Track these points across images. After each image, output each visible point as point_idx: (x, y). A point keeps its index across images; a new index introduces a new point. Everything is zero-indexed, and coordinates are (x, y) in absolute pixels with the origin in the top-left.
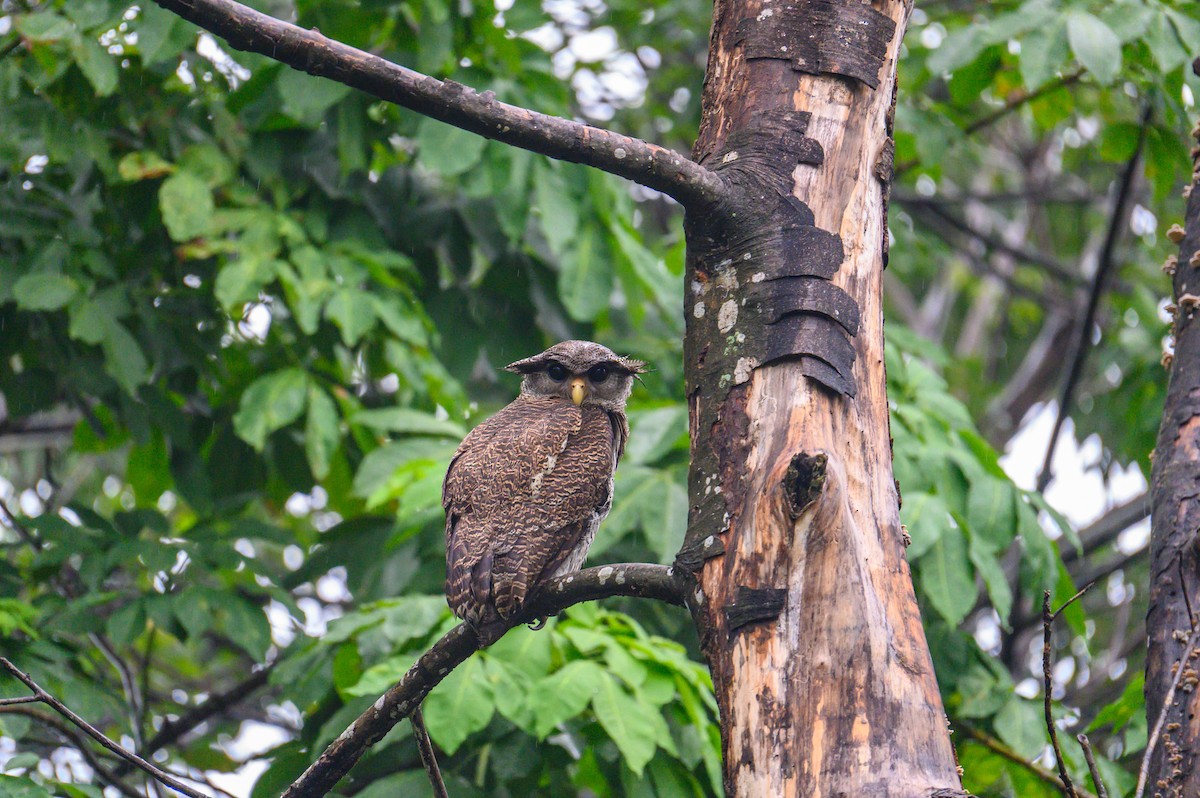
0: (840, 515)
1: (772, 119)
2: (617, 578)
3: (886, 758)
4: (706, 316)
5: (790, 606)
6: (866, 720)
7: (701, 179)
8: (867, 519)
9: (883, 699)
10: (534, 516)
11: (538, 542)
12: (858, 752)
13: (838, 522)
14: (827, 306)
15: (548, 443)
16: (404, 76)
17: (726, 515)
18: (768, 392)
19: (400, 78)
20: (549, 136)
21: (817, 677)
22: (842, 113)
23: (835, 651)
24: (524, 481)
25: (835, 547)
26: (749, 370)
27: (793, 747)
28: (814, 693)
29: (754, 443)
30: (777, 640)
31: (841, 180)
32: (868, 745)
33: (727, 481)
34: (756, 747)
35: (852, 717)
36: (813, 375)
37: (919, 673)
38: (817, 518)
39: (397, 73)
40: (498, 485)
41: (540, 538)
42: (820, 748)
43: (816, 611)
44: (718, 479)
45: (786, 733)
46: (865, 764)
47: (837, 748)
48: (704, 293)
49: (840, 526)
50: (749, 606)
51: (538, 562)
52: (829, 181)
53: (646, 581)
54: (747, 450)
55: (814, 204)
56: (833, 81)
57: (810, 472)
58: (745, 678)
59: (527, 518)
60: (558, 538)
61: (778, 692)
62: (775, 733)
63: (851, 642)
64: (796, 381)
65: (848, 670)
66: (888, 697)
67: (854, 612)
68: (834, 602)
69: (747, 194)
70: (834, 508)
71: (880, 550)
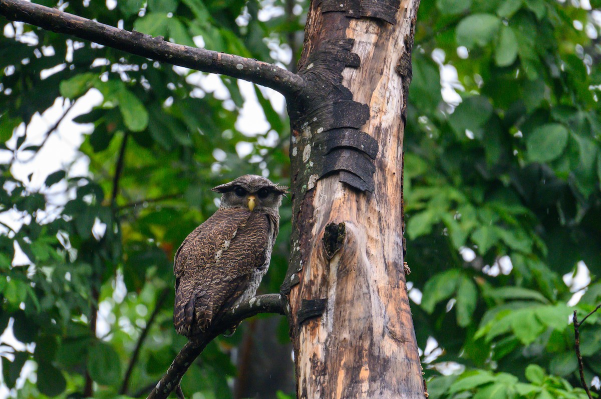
0: (356, 256)
1: (332, 44)
2: (257, 303)
3: (378, 388)
4: (298, 155)
5: (328, 308)
6: (368, 368)
7: (289, 79)
8: (379, 259)
9: (379, 356)
10: (217, 274)
11: (219, 288)
12: (362, 386)
13: (355, 260)
14: (356, 143)
15: (225, 234)
16: (107, 30)
17: (301, 262)
18: (324, 193)
19: (105, 31)
20: (196, 59)
21: (342, 346)
22: (373, 38)
23: (352, 331)
24: (211, 255)
25: (353, 274)
26: (315, 181)
27: (327, 386)
28: (340, 355)
29: (315, 221)
30: (321, 328)
31: (371, 74)
32: (368, 382)
33: (303, 243)
34: (308, 387)
35: (360, 367)
36: (345, 181)
37: (404, 342)
38: (342, 259)
39: (103, 28)
40: (197, 259)
41: (220, 286)
42: (342, 385)
43: (342, 311)
44: (299, 242)
45: (324, 378)
46: (365, 392)
47: (351, 385)
48: (297, 142)
49: (357, 262)
50: (306, 310)
51: (220, 299)
52: (364, 76)
53: (269, 303)
54: (312, 225)
55: (354, 89)
56: (368, 22)
57: (337, 233)
58: (305, 350)
59: (213, 276)
60: (232, 285)
61: (321, 356)
62: (318, 378)
63: (361, 326)
64: (338, 186)
65: (359, 341)
66: (382, 355)
67: (364, 309)
68: (352, 304)
69: (315, 85)
70: (353, 253)
71: (386, 276)
